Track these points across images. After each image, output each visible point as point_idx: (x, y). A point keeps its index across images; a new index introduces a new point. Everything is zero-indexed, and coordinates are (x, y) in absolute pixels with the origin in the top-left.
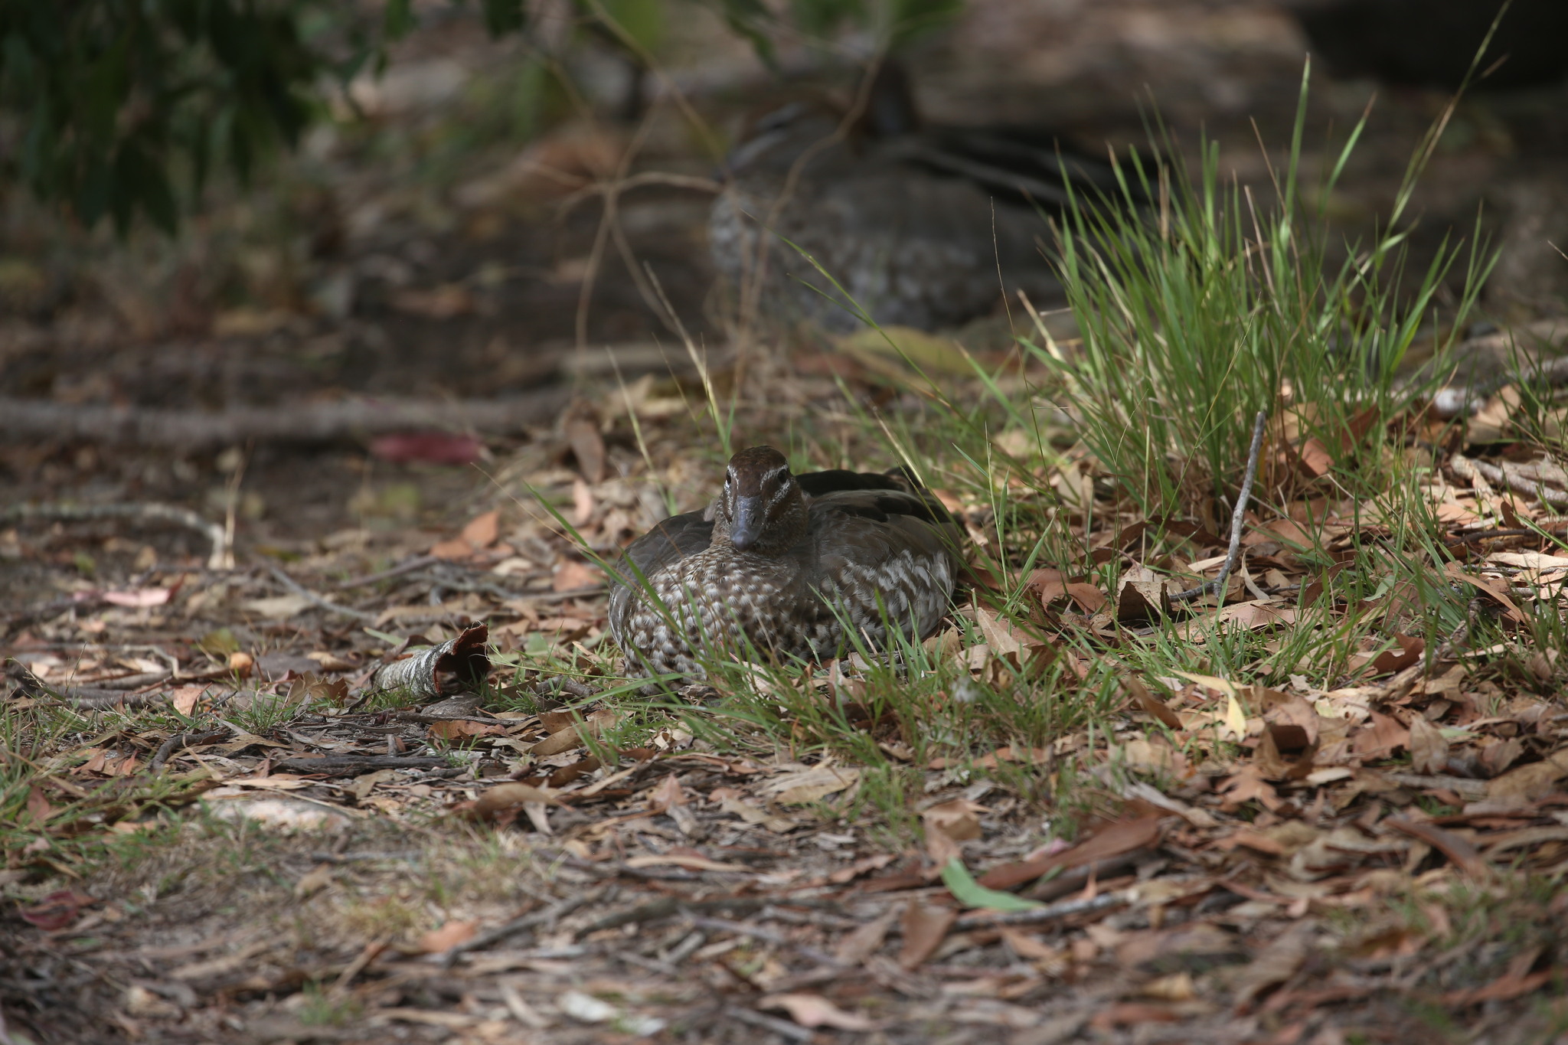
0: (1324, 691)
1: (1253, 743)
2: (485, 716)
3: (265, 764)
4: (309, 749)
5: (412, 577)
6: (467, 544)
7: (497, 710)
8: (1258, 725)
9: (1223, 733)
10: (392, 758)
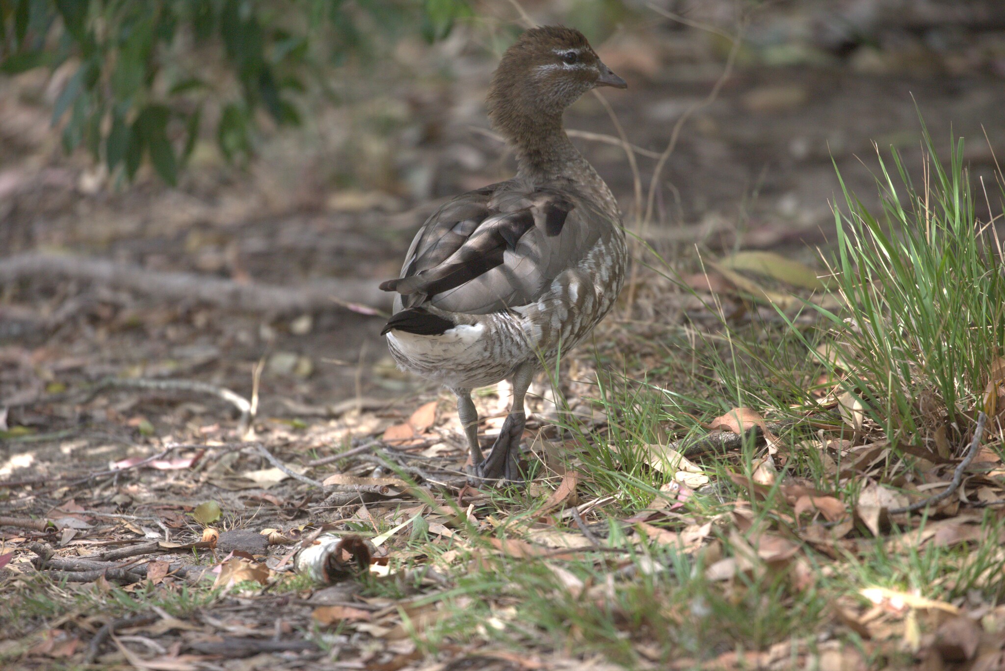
0: (992, 607)
1: (923, 655)
2: (362, 602)
3: (175, 647)
4: (217, 630)
5: (362, 457)
6: (413, 428)
7: (373, 595)
8: (929, 639)
9: (902, 646)
10: (276, 643)
